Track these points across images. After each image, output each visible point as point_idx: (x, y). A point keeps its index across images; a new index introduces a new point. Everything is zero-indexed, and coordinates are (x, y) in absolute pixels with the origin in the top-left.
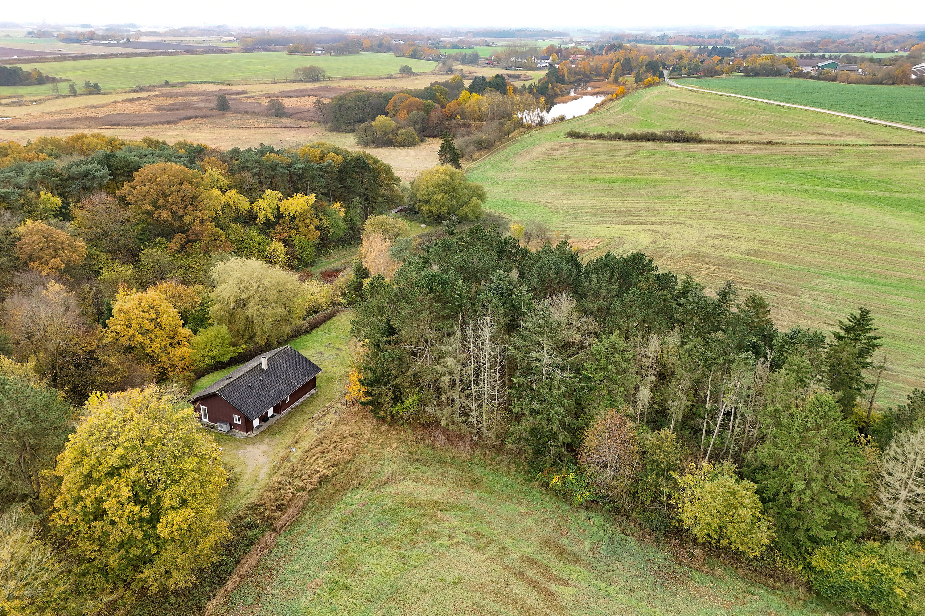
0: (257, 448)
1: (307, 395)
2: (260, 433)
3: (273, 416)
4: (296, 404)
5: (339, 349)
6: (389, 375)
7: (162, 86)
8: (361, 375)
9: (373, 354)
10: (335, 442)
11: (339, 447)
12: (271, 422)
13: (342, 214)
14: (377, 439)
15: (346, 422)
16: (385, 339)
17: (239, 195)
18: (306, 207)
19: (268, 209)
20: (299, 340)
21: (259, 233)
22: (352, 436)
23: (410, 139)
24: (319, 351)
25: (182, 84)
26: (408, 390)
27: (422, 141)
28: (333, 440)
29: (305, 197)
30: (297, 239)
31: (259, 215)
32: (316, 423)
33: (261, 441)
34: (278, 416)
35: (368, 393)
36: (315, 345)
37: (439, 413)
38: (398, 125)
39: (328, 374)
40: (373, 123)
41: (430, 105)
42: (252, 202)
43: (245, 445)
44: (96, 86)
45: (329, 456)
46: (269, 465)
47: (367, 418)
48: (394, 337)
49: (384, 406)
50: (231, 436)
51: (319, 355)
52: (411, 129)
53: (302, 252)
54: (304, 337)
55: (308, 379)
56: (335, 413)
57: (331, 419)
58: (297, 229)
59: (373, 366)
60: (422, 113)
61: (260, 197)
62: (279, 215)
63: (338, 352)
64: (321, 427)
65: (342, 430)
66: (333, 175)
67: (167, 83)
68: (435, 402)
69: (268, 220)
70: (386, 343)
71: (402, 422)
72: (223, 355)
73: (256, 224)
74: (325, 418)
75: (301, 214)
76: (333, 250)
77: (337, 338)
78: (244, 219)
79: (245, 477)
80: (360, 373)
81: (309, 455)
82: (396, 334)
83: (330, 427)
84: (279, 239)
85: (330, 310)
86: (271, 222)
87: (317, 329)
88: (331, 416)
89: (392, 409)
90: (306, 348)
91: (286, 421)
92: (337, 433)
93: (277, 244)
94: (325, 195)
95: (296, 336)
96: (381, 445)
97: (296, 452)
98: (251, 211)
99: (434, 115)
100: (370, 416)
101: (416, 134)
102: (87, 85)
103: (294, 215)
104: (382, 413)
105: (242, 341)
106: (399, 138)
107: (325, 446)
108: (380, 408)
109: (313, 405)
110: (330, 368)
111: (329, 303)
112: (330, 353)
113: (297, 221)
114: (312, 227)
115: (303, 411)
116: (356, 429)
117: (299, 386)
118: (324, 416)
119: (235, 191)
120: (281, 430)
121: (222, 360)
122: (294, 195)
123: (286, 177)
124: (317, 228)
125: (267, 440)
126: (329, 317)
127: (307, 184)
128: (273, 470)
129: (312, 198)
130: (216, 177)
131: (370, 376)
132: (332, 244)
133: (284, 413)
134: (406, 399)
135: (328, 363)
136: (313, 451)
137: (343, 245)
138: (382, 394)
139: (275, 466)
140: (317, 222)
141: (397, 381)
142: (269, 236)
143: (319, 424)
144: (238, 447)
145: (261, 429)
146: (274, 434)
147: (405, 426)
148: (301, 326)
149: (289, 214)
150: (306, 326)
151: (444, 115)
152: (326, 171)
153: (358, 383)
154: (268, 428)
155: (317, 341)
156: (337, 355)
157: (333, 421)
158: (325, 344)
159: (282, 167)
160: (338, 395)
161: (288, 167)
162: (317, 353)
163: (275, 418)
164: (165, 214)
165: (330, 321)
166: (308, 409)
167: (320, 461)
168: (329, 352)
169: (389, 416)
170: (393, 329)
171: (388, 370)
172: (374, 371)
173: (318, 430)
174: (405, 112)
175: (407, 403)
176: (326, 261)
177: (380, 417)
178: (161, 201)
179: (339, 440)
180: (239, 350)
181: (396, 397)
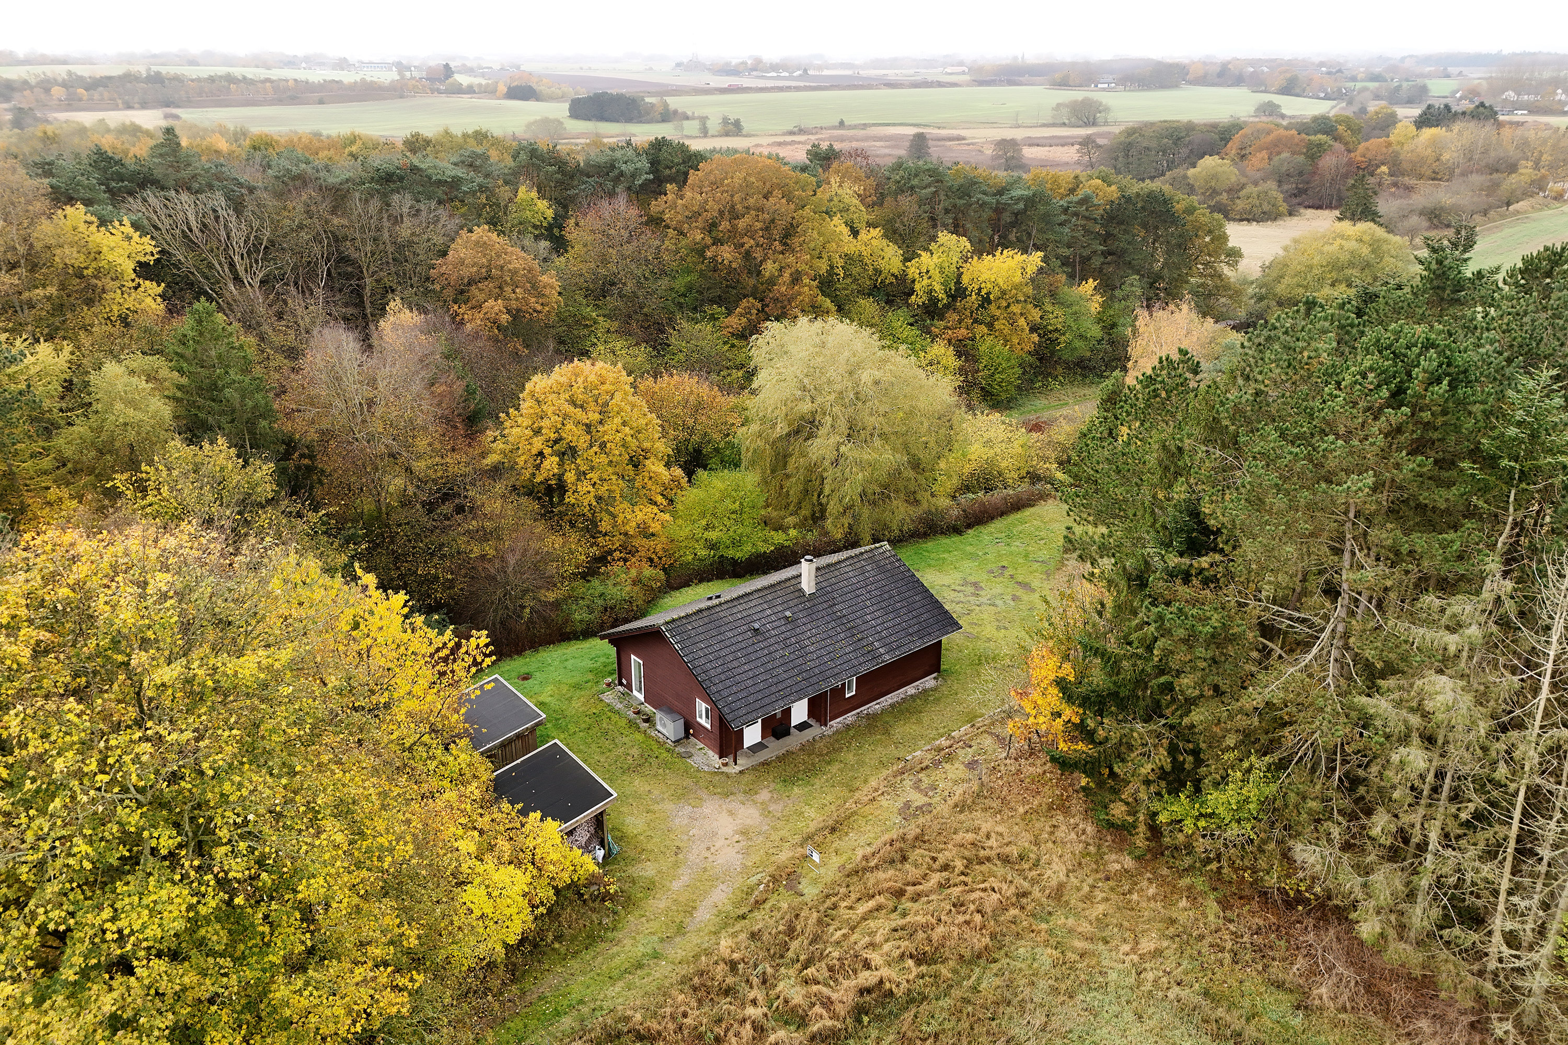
0: (731, 813)
1: (910, 690)
2: (754, 768)
3: (803, 726)
4: (875, 707)
5: (1025, 586)
6: (1168, 688)
7: (834, 128)
8: (1067, 666)
9: (1118, 607)
10: (945, 867)
11: (956, 891)
12: (795, 740)
13: (1095, 306)
14: (1088, 898)
15: (996, 804)
16: (1173, 560)
17: (885, 242)
18: (1018, 279)
19: (935, 273)
20: (930, 545)
21: (911, 325)
22: (1005, 860)
23: (1266, 207)
24: (972, 579)
25: (865, 126)
26: (1229, 756)
27: (1290, 214)
28: (942, 859)
29: (1020, 257)
30: (987, 345)
31: (917, 287)
32: (908, 783)
33: (750, 792)
34: (816, 730)
35: (1082, 731)
36: (967, 564)
37: (1351, 882)
38: (1243, 180)
39: (981, 645)
40: (1191, 172)
41: (1320, 145)
42: (907, 260)
43: (703, 794)
44: (737, 124)
45: (917, 914)
46: (739, 882)
47: (1066, 811)
48: (1205, 561)
49: (1130, 789)
50: (680, 756)
51: (970, 589)
52: (1271, 185)
53: (993, 375)
54: (945, 541)
55: (917, 646)
56: (972, 765)
57: (956, 782)
58: (990, 326)
59: (1112, 645)
60: (1301, 158)
61: (926, 249)
62: (958, 292)
63: (1020, 592)
64: (919, 799)
65: (977, 830)
66: (1090, 224)
67: (842, 123)
68: (1336, 832)
69: (934, 301)
70: (1172, 574)
71: (1188, 861)
72: (736, 543)
73: (908, 306)
74: (937, 775)
75: (1004, 293)
76: (1061, 384)
77: (1026, 556)
78: (888, 295)
79: (658, 904)
80: (1066, 658)
81: (857, 889)
82: (1215, 550)
83: (944, 809)
84: (949, 341)
85: (1025, 487)
86: (940, 305)
87: (981, 528)
88: (955, 770)
89: (1156, 806)
90: (940, 565)
91: (834, 746)
92: (958, 838)
93: (943, 350)
94: (1065, 262)
95: (925, 536)
96: (1101, 922)
97: (824, 864)
98: (902, 278)
99: (1328, 162)
100: (1077, 804)
101: (1281, 196)
102: (725, 121)
103: (988, 294)
104: (1118, 810)
105: (791, 520)
106: (1240, 205)
107: (912, 872)
108: (1115, 791)
109: (919, 722)
110: (989, 630)
111: (1023, 473)
112: (998, 589)
113: (993, 307)
114: (1022, 322)
115: (887, 732)
116: (1025, 841)
117: (888, 658)
118: (937, 764)
119: (876, 232)
120: (812, 771)
121: (730, 553)
122: (998, 253)
123: (987, 214)
124: (1033, 329)
125: (764, 795)
126: (1017, 505)
127: (1029, 235)
128: (737, 905)
129: (1035, 259)
130: (847, 200)
131: (1098, 677)
132: (1060, 369)
133: (836, 723)
134: (1216, 785)
135: (987, 614)
136: (871, 878)
137: (1084, 376)
138: (1130, 748)
139: (750, 891)
140: (1036, 314)
141: (1197, 716)
142: (929, 332)
143: (917, 787)
144: (681, 795)
145: (763, 756)
146: (789, 781)
147: (1200, 883)
148: (942, 514)
149: (980, 289)
150: (955, 512)
151: (1350, 163)
152: (1076, 214)
153: (1054, 691)
154: (780, 759)
155: (973, 556)
156: (1015, 598)
157: (959, 790)
158: (993, 566)
159: (985, 193)
160: (992, 711)
161: (995, 195)
162: (965, 583)
163: (808, 734)
164: (727, 253)
165: (1018, 515)
166: (902, 730)
167: (882, 926)
168: (996, 588)
169: (1142, 828)
170: (1206, 531)
171: (1162, 672)
172: (1112, 664)
173: (907, 805)
174: (1264, 154)
175: (1216, 800)
176: (1041, 402)
177: (1111, 825)
178: (725, 225)
179: (959, 865)
180: (779, 538)
181: (1178, 766)
